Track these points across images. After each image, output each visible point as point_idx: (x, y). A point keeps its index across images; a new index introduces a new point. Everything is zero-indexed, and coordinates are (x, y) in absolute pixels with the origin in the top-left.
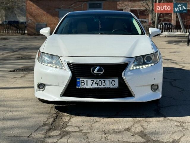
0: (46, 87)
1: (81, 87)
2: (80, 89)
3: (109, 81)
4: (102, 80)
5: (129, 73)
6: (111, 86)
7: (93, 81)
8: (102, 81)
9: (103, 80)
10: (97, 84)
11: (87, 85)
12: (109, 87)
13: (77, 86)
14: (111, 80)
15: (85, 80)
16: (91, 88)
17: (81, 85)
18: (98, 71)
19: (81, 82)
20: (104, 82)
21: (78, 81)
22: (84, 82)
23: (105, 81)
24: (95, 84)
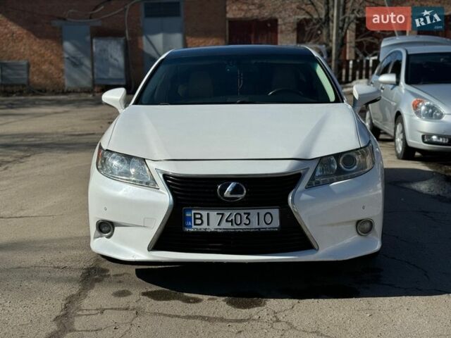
0: (116, 228)
1: (194, 228)
2: (193, 233)
3: (258, 214)
4: (242, 212)
5: (305, 196)
6: (263, 225)
7: (223, 214)
8: (243, 214)
9: (245, 214)
10: (232, 221)
11: (208, 224)
12: (259, 229)
13: (187, 227)
14: (263, 212)
15: (204, 213)
16: (218, 230)
17: (195, 224)
18: (232, 193)
19: (195, 219)
20: (247, 218)
21: (188, 215)
22: (201, 218)
23: (249, 214)
24: (227, 221)
